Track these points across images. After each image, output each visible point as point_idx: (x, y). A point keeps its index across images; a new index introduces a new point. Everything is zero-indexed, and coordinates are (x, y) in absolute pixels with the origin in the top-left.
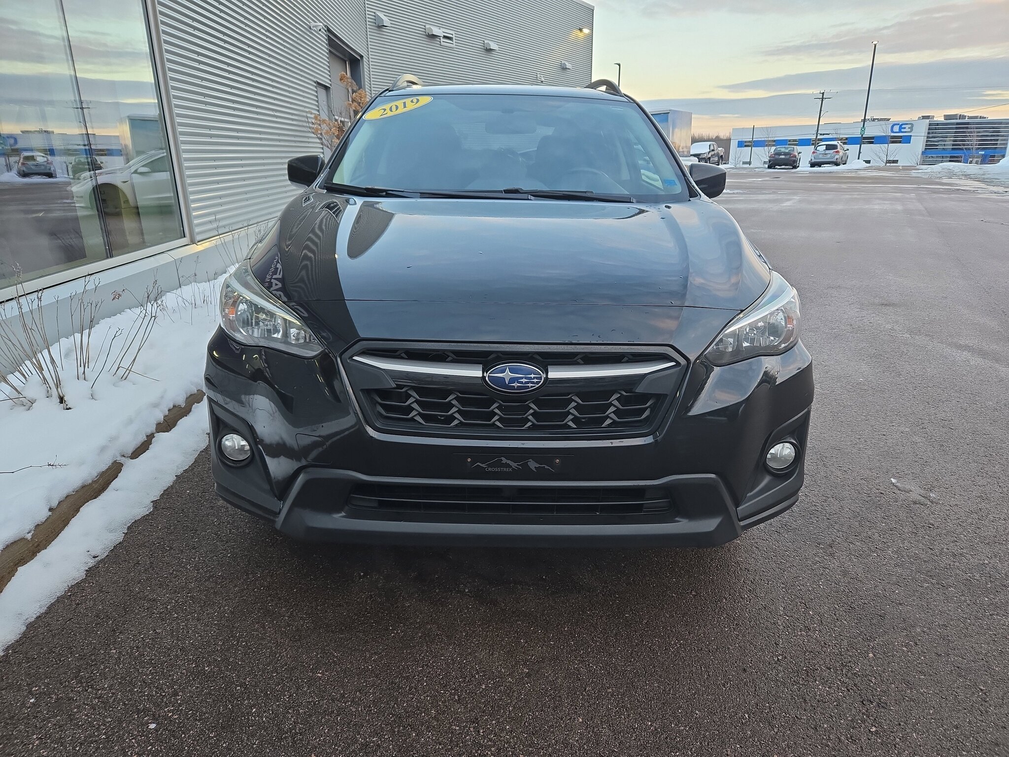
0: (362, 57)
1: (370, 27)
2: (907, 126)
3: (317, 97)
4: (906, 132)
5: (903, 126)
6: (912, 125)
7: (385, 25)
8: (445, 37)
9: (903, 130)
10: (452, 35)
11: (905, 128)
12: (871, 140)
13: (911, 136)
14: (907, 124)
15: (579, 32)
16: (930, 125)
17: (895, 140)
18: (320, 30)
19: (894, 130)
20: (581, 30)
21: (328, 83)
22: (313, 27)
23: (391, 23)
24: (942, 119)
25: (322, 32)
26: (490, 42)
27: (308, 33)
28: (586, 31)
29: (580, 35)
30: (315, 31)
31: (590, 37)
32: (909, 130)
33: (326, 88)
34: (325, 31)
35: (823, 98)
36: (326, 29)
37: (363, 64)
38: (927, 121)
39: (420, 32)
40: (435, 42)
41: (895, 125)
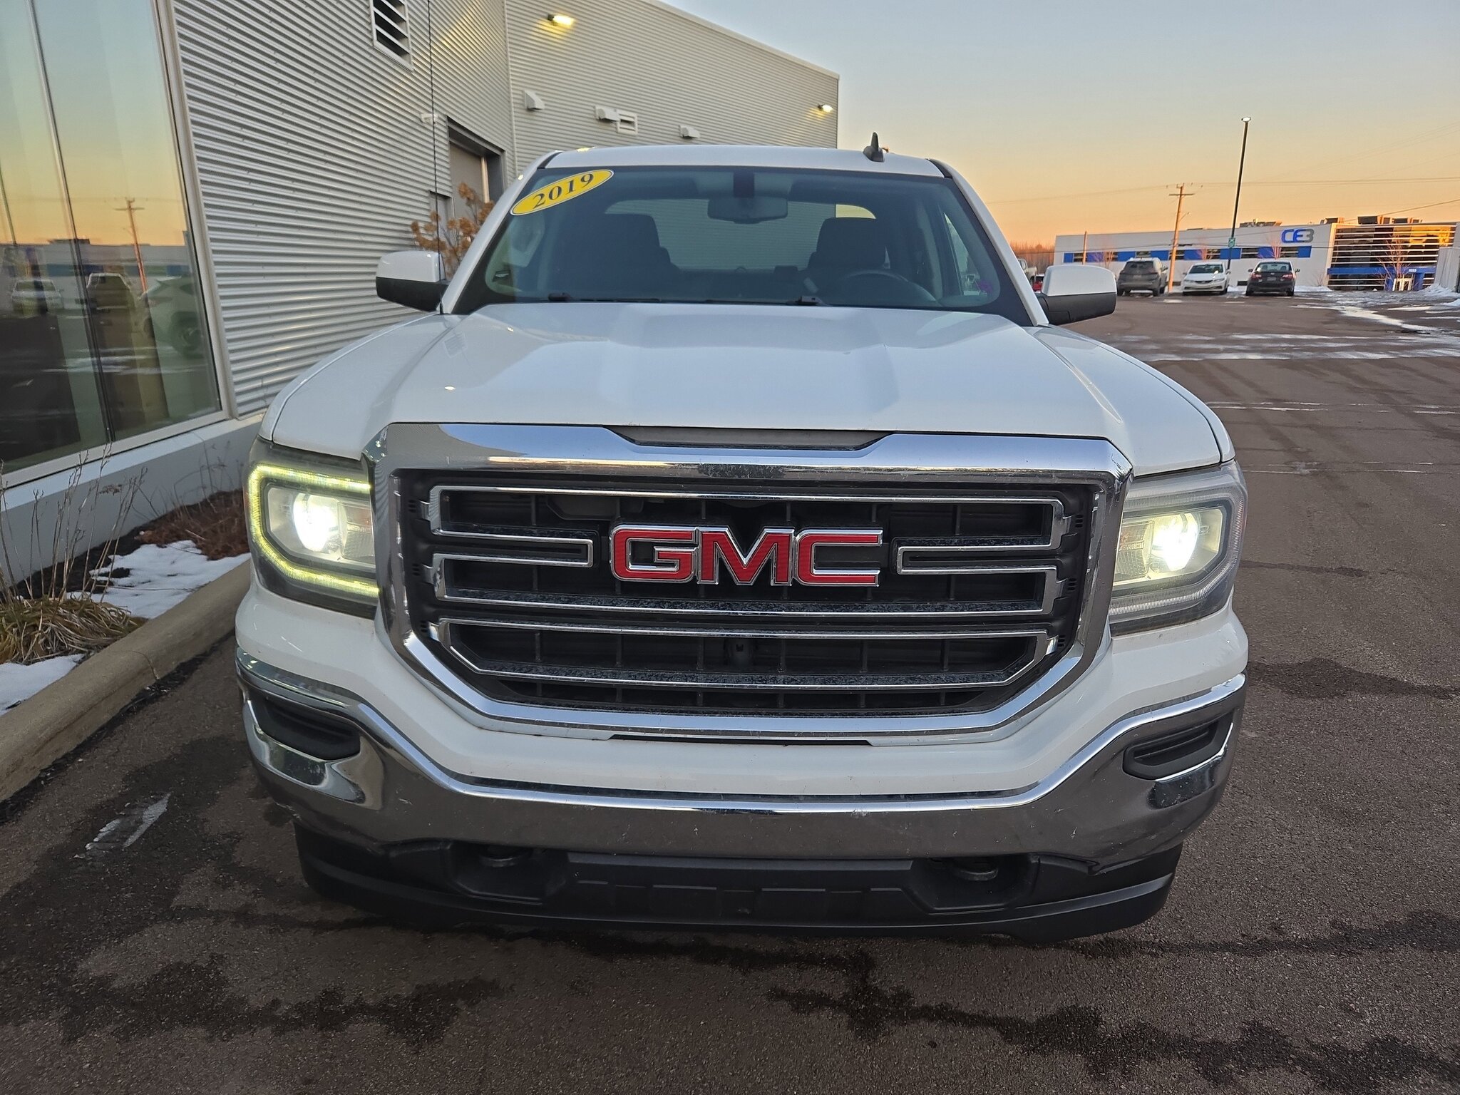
0: (502, 151)
1: (517, 114)
2: (1305, 234)
3: (429, 211)
4: (1303, 241)
5: (1299, 234)
6: (1312, 231)
7: (536, 107)
8: (622, 121)
9: (1298, 239)
10: (633, 118)
11: (1302, 236)
13: (1310, 247)
14: (1305, 230)
15: (817, 110)
16: (1338, 231)
17: (1289, 253)
18: (436, 123)
19: (1287, 239)
20: (820, 108)
21: (448, 191)
22: (426, 119)
23: (546, 105)
24: (1356, 224)
25: (440, 124)
26: (688, 127)
27: (418, 128)
28: (827, 109)
29: (819, 115)
30: (428, 124)
31: (834, 116)
32: (1308, 239)
33: (445, 198)
34: (446, 123)
36: (447, 121)
37: (504, 161)
38: (1334, 225)
39: (587, 115)
40: (611, 127)
41: (1286, 231)
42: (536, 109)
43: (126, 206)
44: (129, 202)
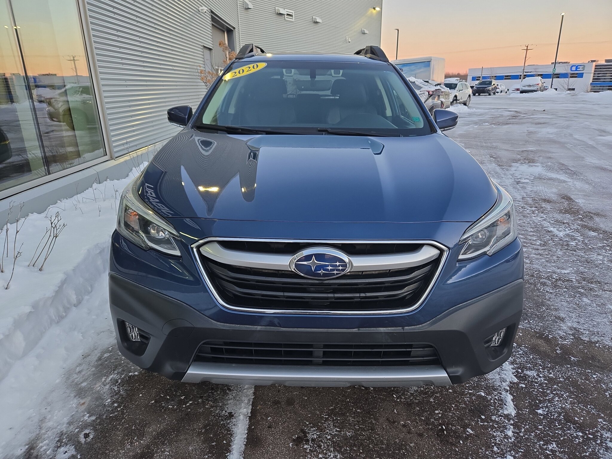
0: (234, 28)
1: (240, 9)
2: (581, 67)
3: (203, 55)
4: (580, 71)
5: (578, 67)
6: (584, 66)
7: (249, 7)
8: (288, 15)
9: (578, 69)
10: (292, 13)
11: (579, 68)
12: (558, 76)
13: (583, 73)
15: (373, 10)
16: (596, 66)
17: (573, 76)
18: (205, 12)
19: (573, 70)
20: (374, 8)
21: (212, 46)
22: (201, 10)
23: (253, 7)
24: (604, 63)
25: (207, 13)
26: (316, 18)
27: (198, 14)
28: (378, 9)
29: (374, 11)
30: (202, 12)
31: (381, 12)
32: (582, 69)
33: (210, 49)
34: (210, 12)
35: (527, 49)
36: (210, 11)
37: (235, 33)
38: (594, 64)
39: (272, 12)
40: (282, 18)
41: (573, 66)
42: (249, 8)
43: (72, 59)
44: (74, 57)
